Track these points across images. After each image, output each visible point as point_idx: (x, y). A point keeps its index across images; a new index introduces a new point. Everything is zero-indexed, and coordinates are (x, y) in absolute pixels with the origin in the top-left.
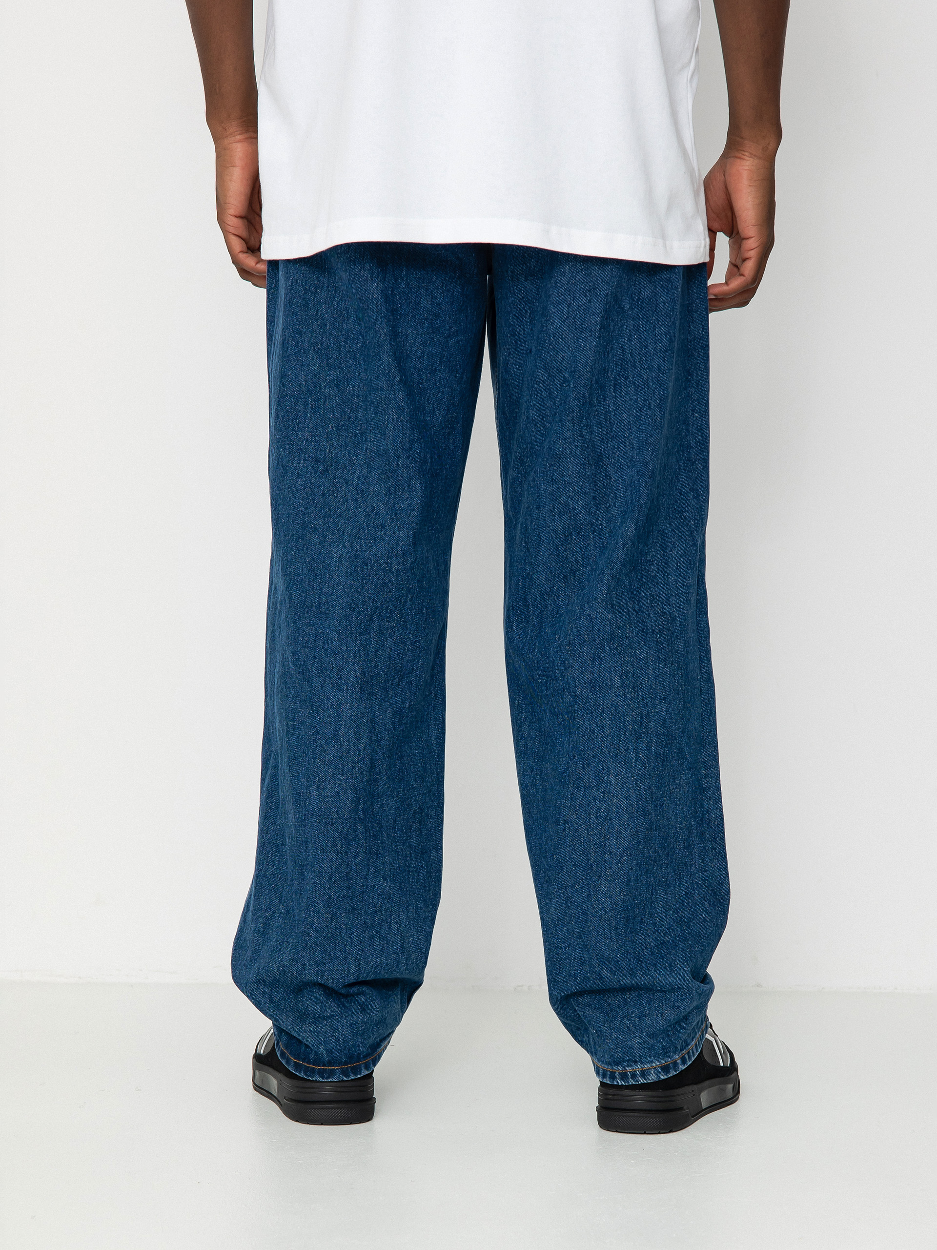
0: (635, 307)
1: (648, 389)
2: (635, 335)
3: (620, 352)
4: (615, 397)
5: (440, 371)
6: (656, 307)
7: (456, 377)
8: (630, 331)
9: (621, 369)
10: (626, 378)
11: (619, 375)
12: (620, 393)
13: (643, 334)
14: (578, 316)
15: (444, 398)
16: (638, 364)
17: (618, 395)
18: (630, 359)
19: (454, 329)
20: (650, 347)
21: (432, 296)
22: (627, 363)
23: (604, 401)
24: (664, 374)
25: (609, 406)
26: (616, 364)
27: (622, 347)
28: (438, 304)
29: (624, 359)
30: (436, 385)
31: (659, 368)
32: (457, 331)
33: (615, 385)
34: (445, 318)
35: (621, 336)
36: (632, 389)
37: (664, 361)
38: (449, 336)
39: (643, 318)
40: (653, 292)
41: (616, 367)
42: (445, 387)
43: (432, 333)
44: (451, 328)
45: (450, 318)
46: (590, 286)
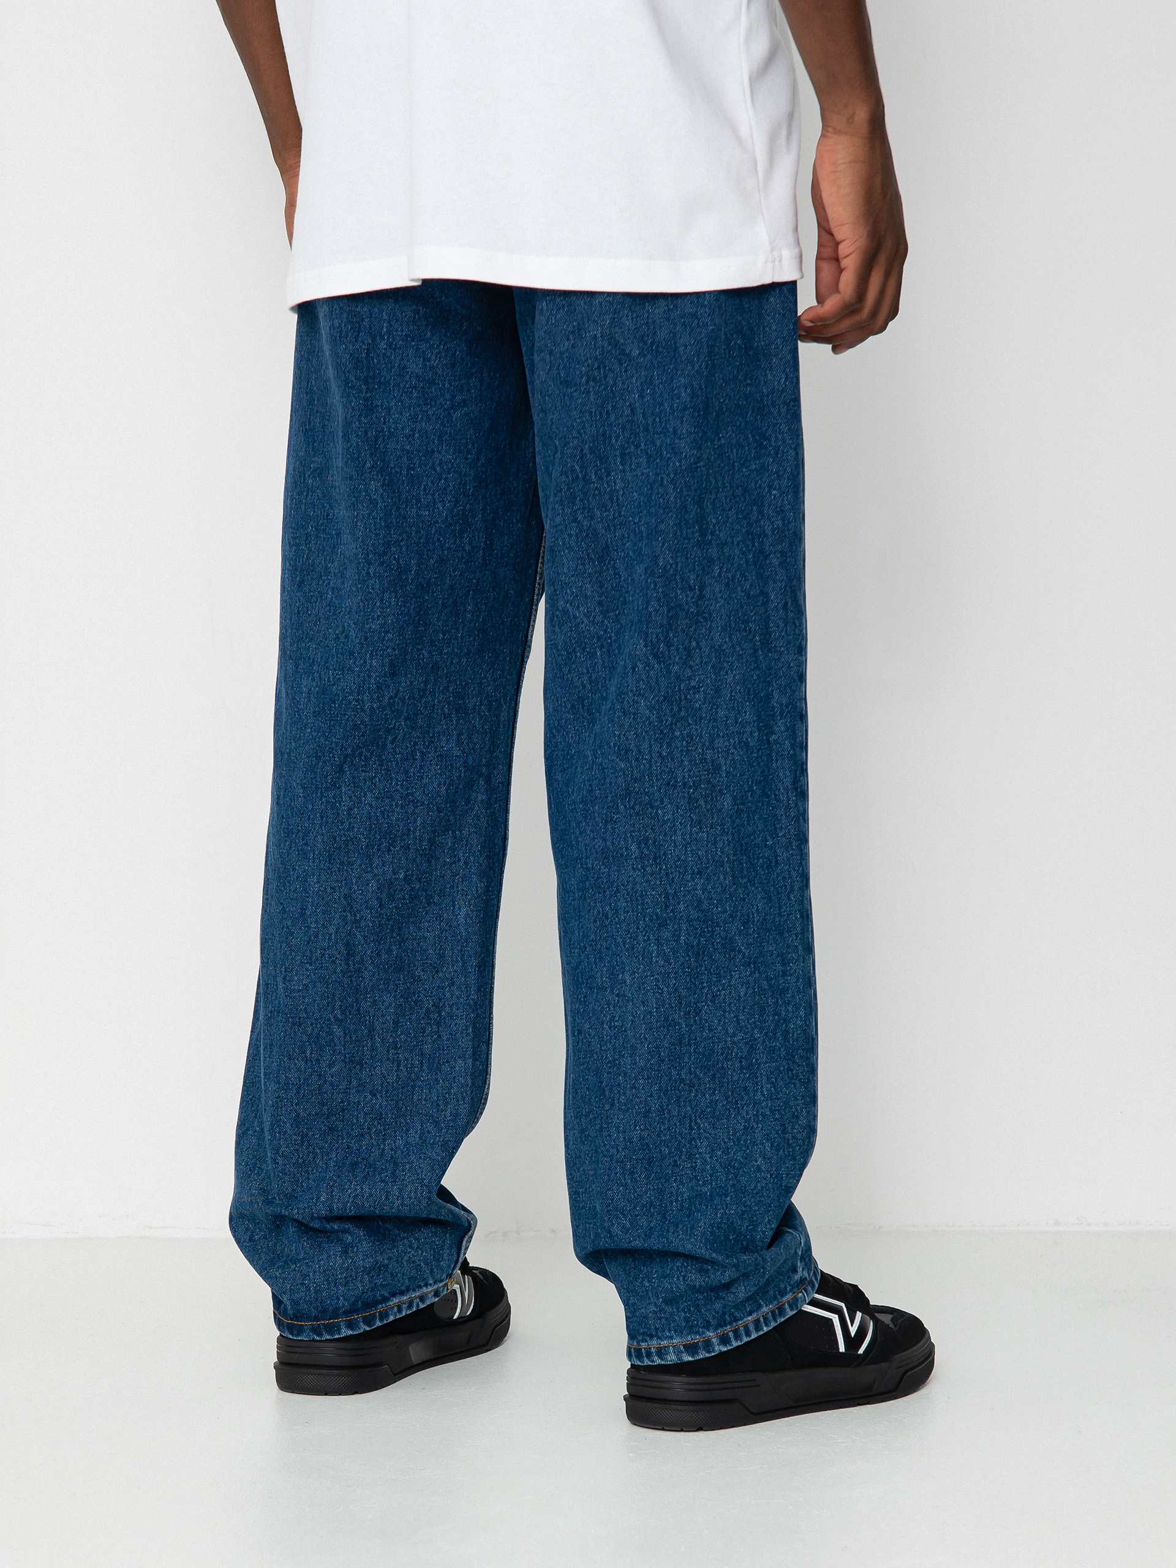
0: (648, 353)
1: (661, 460)
2: (648, 389)
3: (628, 412)
4: (624, 471)
5: (439, 452)
6: (675, 352)
7: (466, 459)
8: (642, 384)
9: (631, 434)
10: (637, 446)
11: (628, 443)
12: (631, 465)
13: (659, 388)
14: (561, 367)
15: (449, 486)
16: (650, 427)
17: (627, 468)
18: (642, 422)
19: (459, 398)
20: (666, 405)
21: (424, 358)
22: (639, 427)
23: (607, 476)
24: (681, 439)
25: (615, 483)
26: (624, 428)
27: (630, 405)
28: (432, 368)
29: (634, 421)
30: (435, 470)
31: (675, 432)
32: (464, 401)
33: (622, 456)
34: (444, 385)
35: (629, 392)
36: (643, 460)
37: (682, 422)
38: (452, 407)
39: (659, 367)
40: (671, 332)
41: (623, 432)
42: (449, 473)
43: (424, 404)
44: (454, 397)
45: (450, 384)
46: (574, 326)
